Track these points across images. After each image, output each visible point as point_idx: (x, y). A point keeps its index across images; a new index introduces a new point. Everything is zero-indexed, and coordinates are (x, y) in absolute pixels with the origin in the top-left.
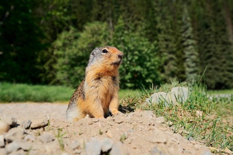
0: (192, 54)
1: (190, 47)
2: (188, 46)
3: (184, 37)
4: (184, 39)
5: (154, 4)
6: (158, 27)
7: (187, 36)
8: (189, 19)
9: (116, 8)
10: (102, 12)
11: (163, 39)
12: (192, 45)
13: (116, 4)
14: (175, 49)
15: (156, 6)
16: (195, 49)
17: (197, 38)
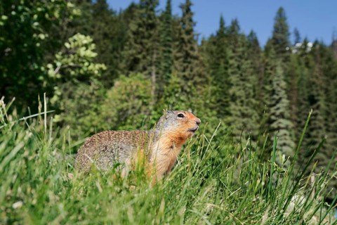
0: (285, 144)
1: (282, 132)
2: (279, 129)
3: (273, 114)
4: (273, 117)
5: (230, 53)
6: (231, 91)
7: (278, 112)
8: (283, 84)
9: (164, 51)
10: (140, 56)
11: (239, 113)
12: (286, 128)
13: (165, 46)
14: (256, 133)
15: (232, 58)
16: (290, 135)
17: (294, 117)
